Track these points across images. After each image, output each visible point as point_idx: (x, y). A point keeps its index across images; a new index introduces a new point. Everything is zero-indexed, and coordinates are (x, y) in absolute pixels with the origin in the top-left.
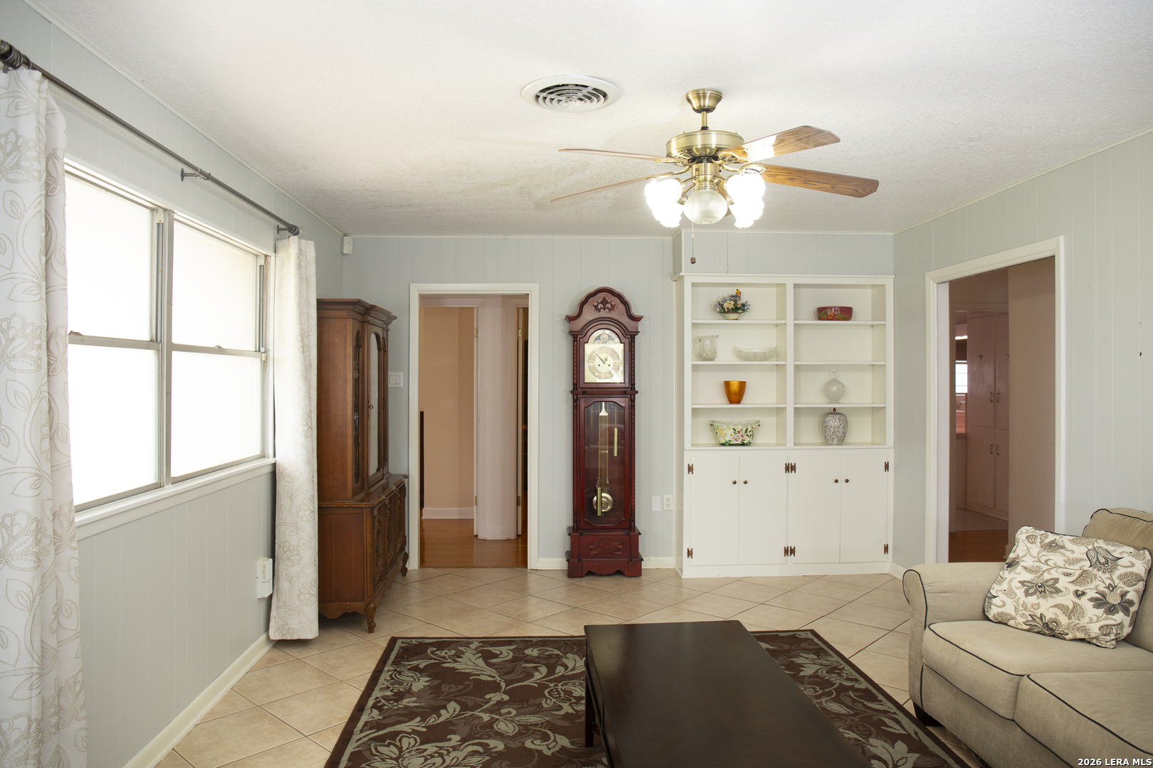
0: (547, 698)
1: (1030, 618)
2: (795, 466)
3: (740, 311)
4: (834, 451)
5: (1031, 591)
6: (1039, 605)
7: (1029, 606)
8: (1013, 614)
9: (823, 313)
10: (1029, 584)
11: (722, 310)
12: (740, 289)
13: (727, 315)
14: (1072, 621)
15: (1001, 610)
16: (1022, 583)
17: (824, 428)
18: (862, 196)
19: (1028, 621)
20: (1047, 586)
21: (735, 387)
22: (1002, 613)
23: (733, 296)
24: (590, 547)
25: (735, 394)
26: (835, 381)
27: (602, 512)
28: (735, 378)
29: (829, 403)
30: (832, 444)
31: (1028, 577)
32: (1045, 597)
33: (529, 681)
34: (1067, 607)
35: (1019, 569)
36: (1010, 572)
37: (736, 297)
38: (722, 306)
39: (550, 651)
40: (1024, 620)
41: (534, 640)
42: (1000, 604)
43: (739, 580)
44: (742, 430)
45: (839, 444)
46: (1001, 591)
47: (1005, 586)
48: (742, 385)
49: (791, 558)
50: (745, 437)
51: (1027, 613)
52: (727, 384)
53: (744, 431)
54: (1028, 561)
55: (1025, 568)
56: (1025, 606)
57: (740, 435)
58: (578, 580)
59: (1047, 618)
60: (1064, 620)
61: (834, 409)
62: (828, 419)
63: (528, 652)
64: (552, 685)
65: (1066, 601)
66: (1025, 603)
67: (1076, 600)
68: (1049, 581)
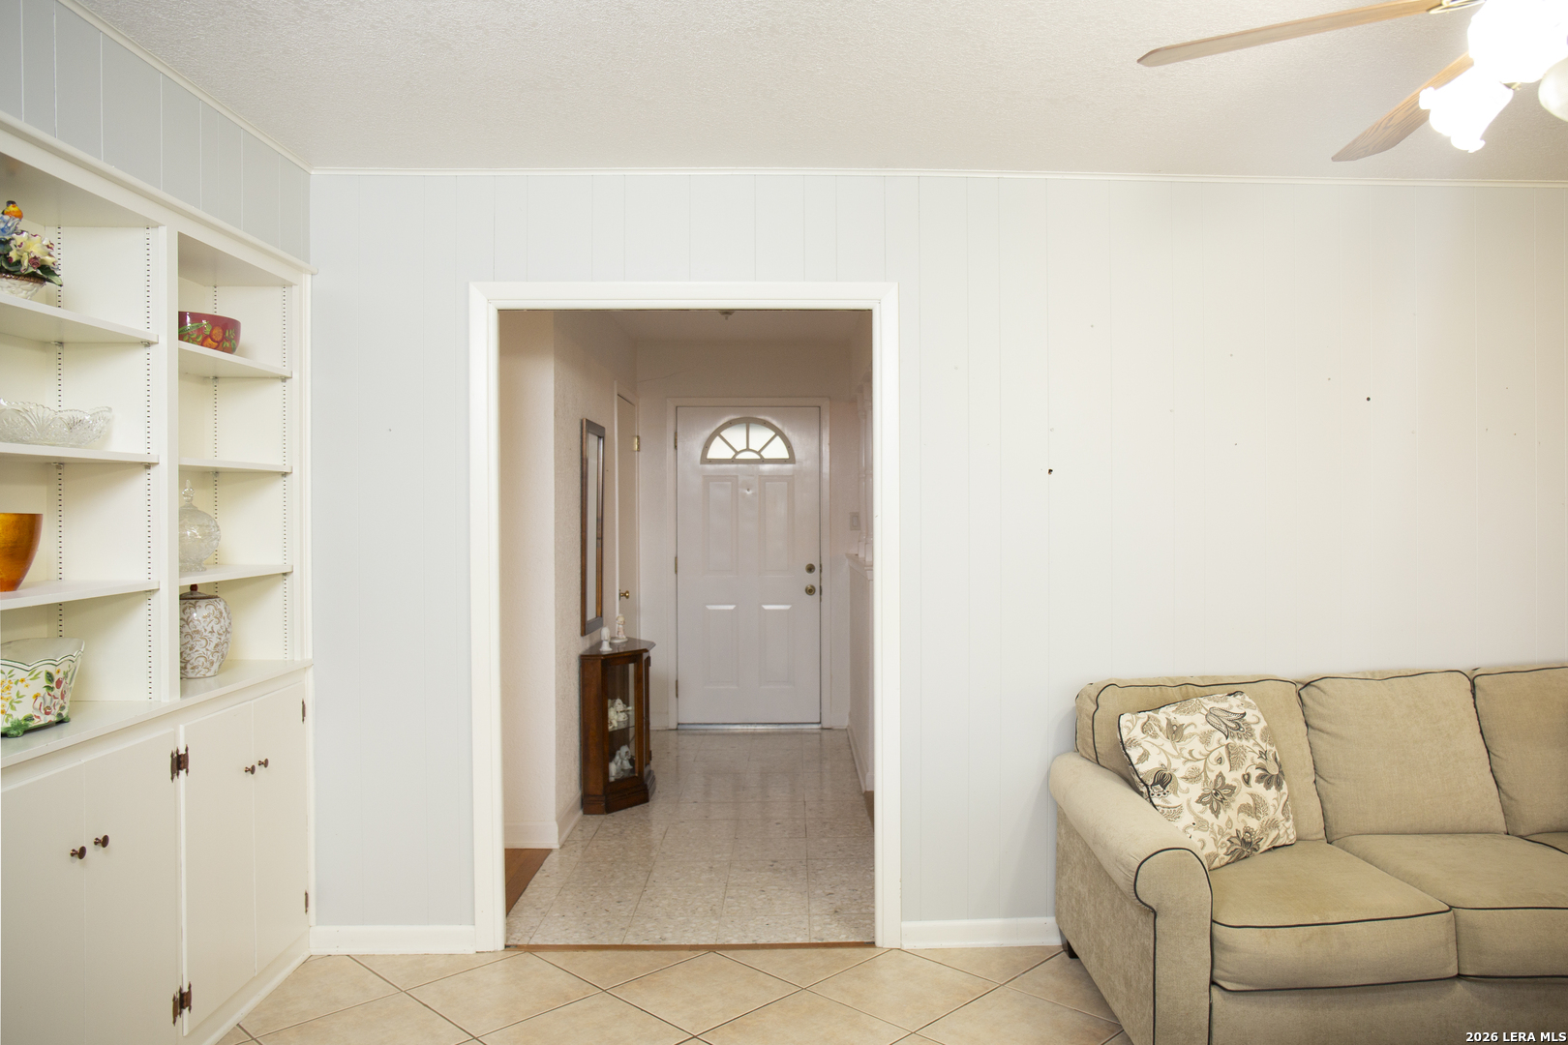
1: (1229, 843)
5: (1215, 806)
6: (1228, 820)
10: (1206, 799)
14: (1262, 820)
16: (1200, 801)
19: (1229, 848)
20: (1220, 789)
26: (191, 512)
31: (1197, 790)
32: (1227, 806)
34: (1250, 807)
35: (1180, 784)
36: (1175, 793)
40: (1226, 849)
49: (183, 1019)
51: (1225, 839)
54: (1178, 768)
55: (1184, 778)
56: (1221, 832)
57: (59, 692)
59: (1241, 832)
60: (1254, 824)
61: (195, 587)
65: (1243, 797)
66: (1220, 828)
67: (1249, 790)
68: (1216, 781)
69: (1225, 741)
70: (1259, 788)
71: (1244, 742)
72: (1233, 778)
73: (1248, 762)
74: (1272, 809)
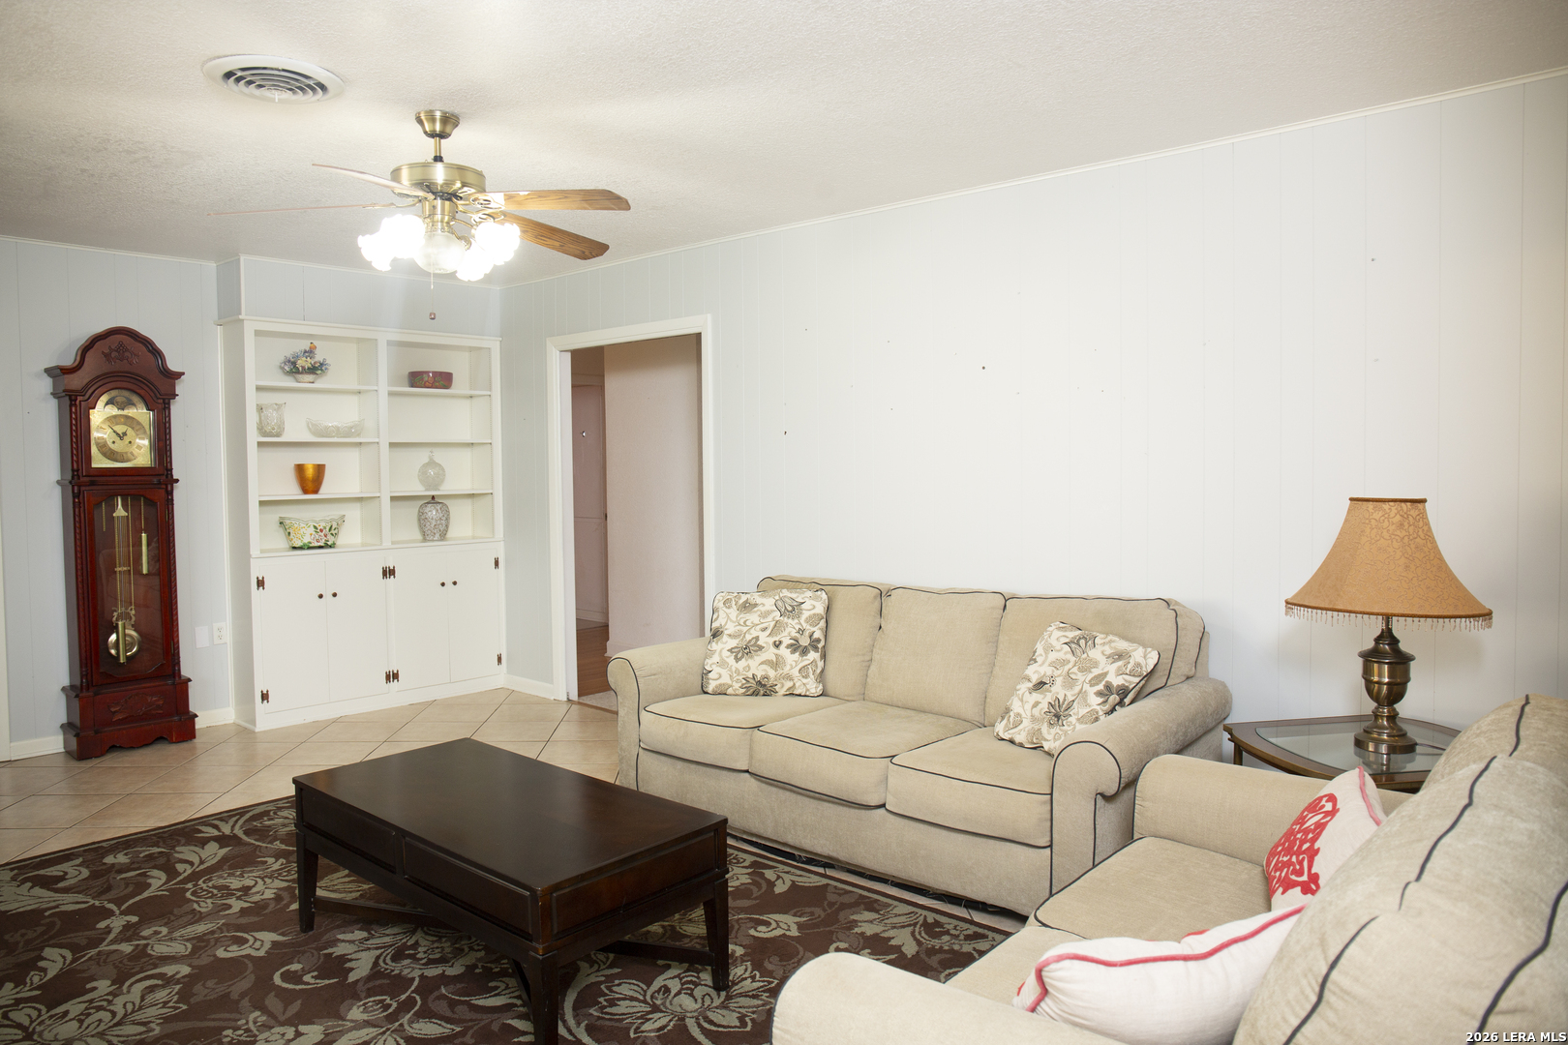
0: (197, 902)
1: (744, 682)
2: (394, 570)
3: (319, 372)
4: (435, 549)
5: (739, 655)
6: (748, 666)
7: (741, 670)
8: (730, 682)
9: (416, 379)
10: (736, 650)
11: (293, 368)
12: (315, 343)
13: (300, 376)
14: (778, 672)
15: (718, 682)
16: (730, 651)
17: (422, 520)
18: (585, 258)
19: (743, 684)
20: (752, 646)
21: (310, 472)
22: (720, 685)
23: (305, 352)
24: (113, 710)
25: (310, 481)
26: (432, 463)
27: (128, 658)
28: (310, 459)
29: (427, 490)
30: (433, 540)
31: (733, 643)
32: (752, 657)
33: (147, 892)
34: (773, 662)
35: (725, 638)
36: (717, 643)
37: (310, 352)
38: (294, 364)
39: (144, 851)
40: (740, 685)
41: (104, 844)
42: (717, 676)
43: (335, 721)
44: (325, 528)
45: (442, 540)
46: (713, 664)
47: (716, 658)
48: (320, 469)
49: (394, 684)
50: (329, 537)
51: (741, 678)
52: (300, 469)
53: (328, 529)
54: (730, 628)
55: (730, 635)
56: (737, 671)
57: (322, 534)
58: (98, 760)
59: (759, 677)
60: (772, 673)
61: (433, 497)
62: (427, 509)
63: (109, 860)
64: (190, 885)
65: (770, 654)
66: (737, 669)
67: (776, 651)
68: (750, 641)
69: (778, 618)
70: (784, 651)
71: (790, 621)
72: (765, 640)
73: (785, 633)
74: (788, 667)
